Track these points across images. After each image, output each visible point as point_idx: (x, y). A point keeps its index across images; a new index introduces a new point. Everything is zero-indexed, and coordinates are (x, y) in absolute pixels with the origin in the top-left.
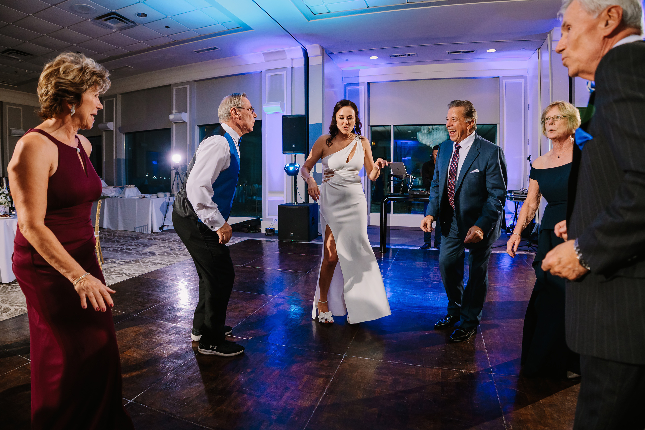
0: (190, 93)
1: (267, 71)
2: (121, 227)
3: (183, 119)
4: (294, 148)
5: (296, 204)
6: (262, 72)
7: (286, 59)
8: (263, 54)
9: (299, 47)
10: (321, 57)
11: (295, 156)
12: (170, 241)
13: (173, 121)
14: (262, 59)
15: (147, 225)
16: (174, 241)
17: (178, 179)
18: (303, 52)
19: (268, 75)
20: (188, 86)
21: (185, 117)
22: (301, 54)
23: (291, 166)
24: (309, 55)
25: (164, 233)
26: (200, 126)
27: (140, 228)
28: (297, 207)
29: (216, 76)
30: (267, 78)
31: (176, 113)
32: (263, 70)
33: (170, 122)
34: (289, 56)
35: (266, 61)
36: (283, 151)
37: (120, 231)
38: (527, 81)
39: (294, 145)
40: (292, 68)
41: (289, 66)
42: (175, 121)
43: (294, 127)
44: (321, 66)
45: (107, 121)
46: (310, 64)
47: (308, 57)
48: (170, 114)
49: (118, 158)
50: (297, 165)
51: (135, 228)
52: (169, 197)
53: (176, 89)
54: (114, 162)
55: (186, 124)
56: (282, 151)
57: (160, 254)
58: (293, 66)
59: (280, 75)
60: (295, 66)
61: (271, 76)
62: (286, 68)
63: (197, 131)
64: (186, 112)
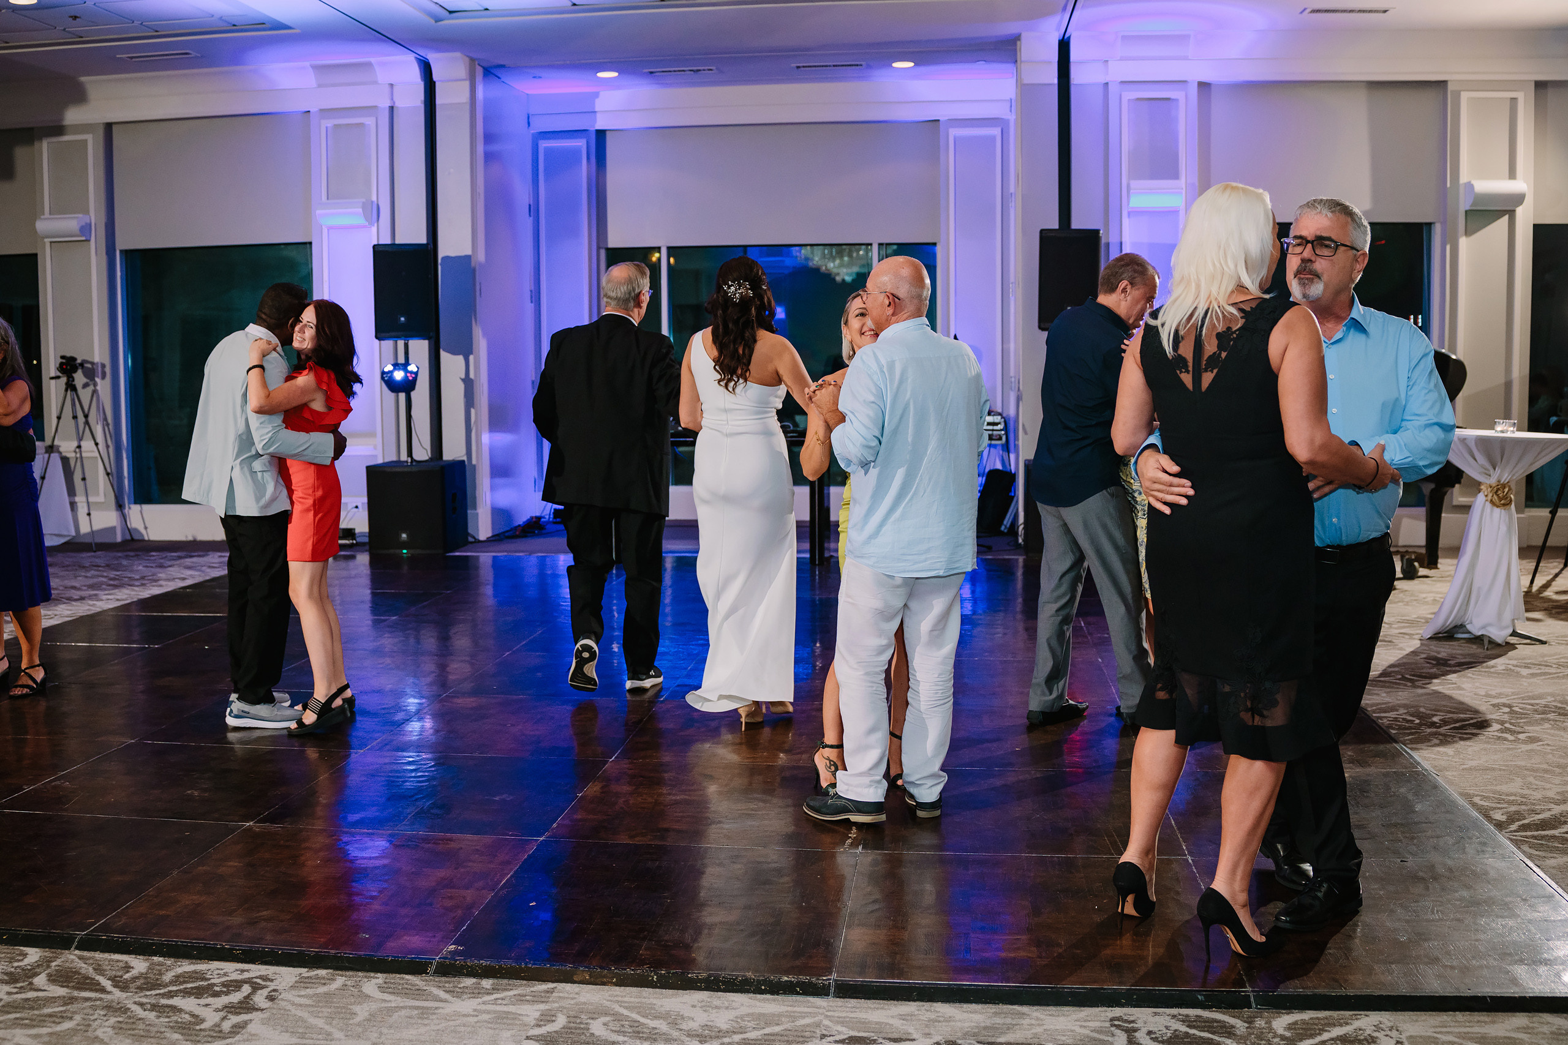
0: (94, 159)
1: (326, 112)
4: (403, 324)
5: (412, 462)
6: (308, 113)
7: (376, 82)
8: (313, 67)
9: (409, 58)
10: (467, 84)
11: (406, 346)
13: (47, 237)
14: (309, 80)
17: (73, 404)
18: (420, 69)
19: (326, 124)
20: (89, 137)
21: (86, 226)
22: (414, 74)
23: (399, 369)
24: (435, 77)
26: (129, 252)
28: (414, 469)
30: (323, 131)
31: (54, 213)
32: (313, 109)
33: (36, 238)
34: (383, 76)
35: (320, 86)
36: (376, 331)
38: (1008, 133)
39: (402, 319)
40: (392, 108)
41: (385, 105)
42: (50, 237)
43: (404, 273)
44: (468, 107)
46: (439, 101)
47: (435, 82)
48: (37, 217)
50: (412, 368)
53: (49, 142)
55: (87, 245)
58: (394, 103)
59: (362, 125)
60: (399, 104)
61: (336, 126)
62: (375, 108)
63: (121, 266)
64: (85, 211)
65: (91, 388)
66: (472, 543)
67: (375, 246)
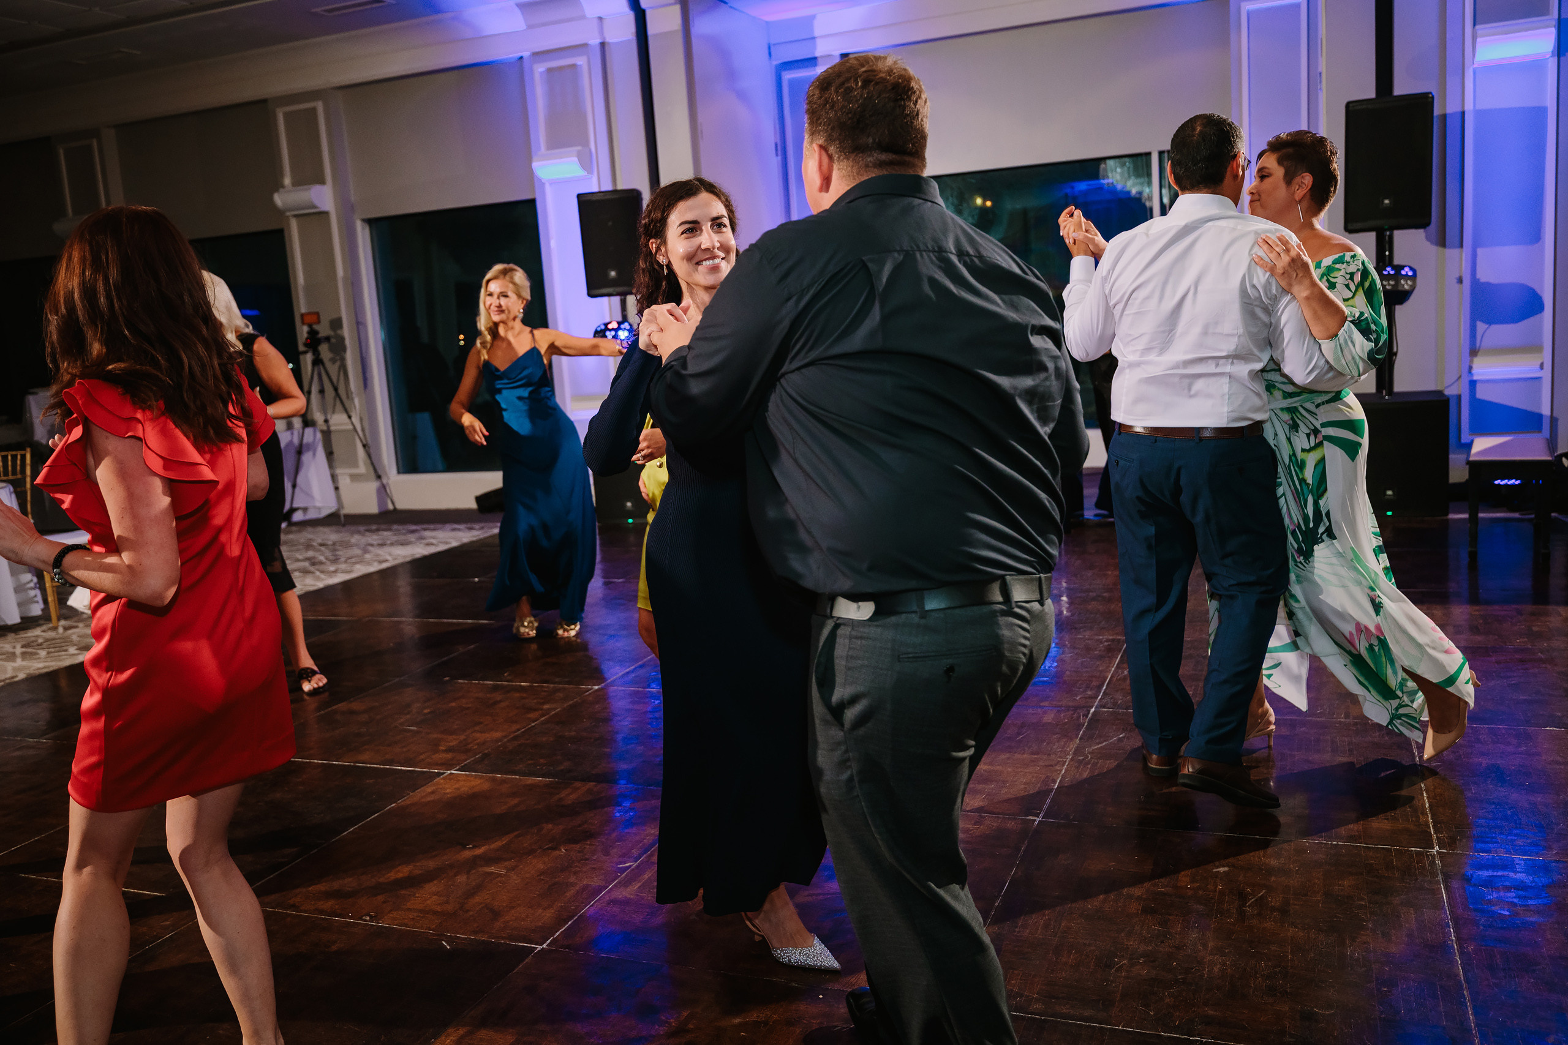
0: (326, 125)
1: (538, 55)
3: (318, 204)
4: (612, 279)
6: (521, 58)
7: (584, 17)
8: (519, 5)
10: (678, 8)
11: (621, 302)
12: (308, 546)
13: (290, 210)
14: (518, 21)
16: (321, 545)
19: (540, 68)
20: (320, 106)
21: (323, 197)
22: (621, 3)
24: (643, 5)
25: (294, 528)
26: (371, 221)
30: (537, 77)
31: (293, 186)
32: (526, 54)
33: (280, 213)
34: (591, 10)
35: (530, 27)
36: (588, 288)
39: (613, 274)
40: (603, 45)
41: (595, 41)
42: (294, 210)
43: (611, 223)
44: (679, 35)
46: (652, 29)
47: (644, 11)
48: (278, 191)
52: (301, 431)
53: (285, 113)
55: (329, 217)
58: (604, 38)
59: (574, 66)
60: (610, 39)
61: (551, 70)
62: (585, 46)
63: (363, 236)
64: (321, 181)
65: (338, 364)
67: (579, 196)
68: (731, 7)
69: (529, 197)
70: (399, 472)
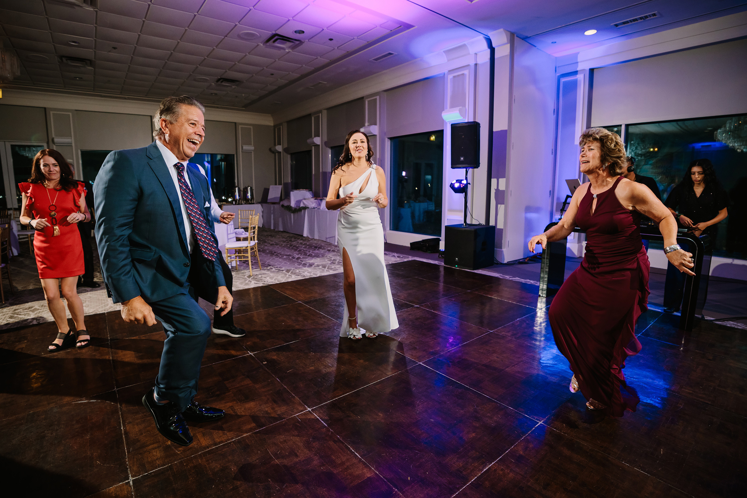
0: (379, 104)
1: (450, 71)
2: (316, 237)
3: (373, 132)
4: (462, 161)
5: (465, 225)
6: (444, 74)
7: (469, 54)
8: (444, 52)
9: (481, 37)
10: (509, 45)
11: (467, 171)
14: (444, 59)
15: (335, 237)
18: (486, 42)
19: (450, 77)
20: (378, 97)
21: (375, 129)
22: (484, 45)
23: (457, 183)
24: (494, 45)
26: (391, 139)
27: (330, 238)
28: (464, 229)
29: (400, 84)
30: (449, 80)
31: (368, 125)
32: (446, 72)
34: (472, 50)
35: (448, 61)
36: (452, 165)
37: (315, 240)
39: (462, 159)
40: (476, 65)
41: (472, 63)
43: (463, 137)
44: (509, 57)
45: (315, 136)
46: (496, 56)
47: (494, 48)
48: (362, 127)
49: (323, 171)
50: (464, 182)
51: (326, 238)
53: (368, 101)
54: (321, 174)
55: (376, 138)
56: (450, 166)
57: (318, 266)
58: (477, 62)
59: (463, 74)
60: (479, 62)
61: (454, 77)
62: (469, 65)
63: (388, 144)
64: (376, 124)
66: (496, 263)
67: (452, 125)
68: (538, 49)
69: (442, 129)
70: (390, 230)
